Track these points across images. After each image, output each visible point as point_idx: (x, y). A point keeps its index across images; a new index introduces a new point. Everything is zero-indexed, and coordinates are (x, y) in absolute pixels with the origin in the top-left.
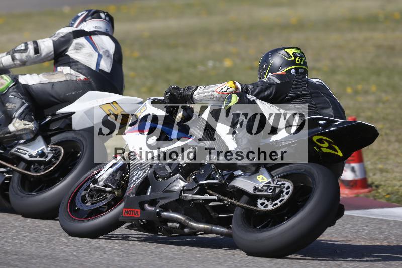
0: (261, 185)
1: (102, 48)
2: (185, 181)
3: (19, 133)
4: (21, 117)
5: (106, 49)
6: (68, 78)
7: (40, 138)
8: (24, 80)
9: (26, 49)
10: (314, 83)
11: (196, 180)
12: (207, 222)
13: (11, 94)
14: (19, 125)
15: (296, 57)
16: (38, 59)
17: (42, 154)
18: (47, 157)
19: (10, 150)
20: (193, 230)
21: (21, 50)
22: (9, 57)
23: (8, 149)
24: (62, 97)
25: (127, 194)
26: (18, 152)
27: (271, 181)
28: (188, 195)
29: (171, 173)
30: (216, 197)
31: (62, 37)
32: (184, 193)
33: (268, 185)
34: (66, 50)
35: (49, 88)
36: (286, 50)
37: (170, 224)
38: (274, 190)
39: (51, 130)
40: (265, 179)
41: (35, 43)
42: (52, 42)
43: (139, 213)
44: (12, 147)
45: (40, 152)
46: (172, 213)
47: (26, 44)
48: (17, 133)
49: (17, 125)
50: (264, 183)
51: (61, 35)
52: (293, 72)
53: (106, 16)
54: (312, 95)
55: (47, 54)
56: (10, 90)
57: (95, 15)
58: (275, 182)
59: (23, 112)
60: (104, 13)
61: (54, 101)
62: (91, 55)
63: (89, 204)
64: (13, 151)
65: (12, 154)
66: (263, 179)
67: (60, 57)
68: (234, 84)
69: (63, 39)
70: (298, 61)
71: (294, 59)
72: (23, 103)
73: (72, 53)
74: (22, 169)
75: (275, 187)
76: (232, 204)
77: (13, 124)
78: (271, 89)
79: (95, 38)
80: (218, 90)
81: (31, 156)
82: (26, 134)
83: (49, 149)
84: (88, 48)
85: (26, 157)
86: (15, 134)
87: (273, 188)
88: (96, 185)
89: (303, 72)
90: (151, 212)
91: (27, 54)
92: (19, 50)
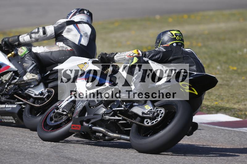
0: (147, 111)
1: (83, 31)
2: (105, 108)
3: (29, 81)
4: (31, 72)
5: (85, 32)
6: (61, 49)
7: (42, 84)
8: (35, 50)
9: (38, 32)
10: (187, 51)
11: (111, 108)
12: (119, 133)
13: (27, 58)
14: (30, 76)
15: (176, 36)
16: (46, 38)
17: (42, 94)
18: (45, 95)
19: (25, 91)
20: (110, 138)
21: (35, 32)
22: (28, 36)
23: (24, 90)
24: (57, 60)
25: (74, 116)
26: (29, 92)
27: (153, 109)
28: (106, 117)
29: (98, 104)
30: (121, 118)
31: (60, 25)
32: (104, 116)
33: (150, 111)
34: (62, 32)
35: (49, 55)
36: (171, 32)
37: (97, 134)
38: (154, 114)
39: (50, 80)
40: (149, 107)
41: (44, 28)
42: (53, 27)
43: (80, 128)
44: (26, 89)
45: (40, 92)
46: (98, 127)
47: (38, 29)
48: (28, 81)
49: (28, 76)
50: (148, 110)
51: (60, 23)
52: (175, 45)
53: (87, 12)
54: (184, 58)
55: (51, 35)
56: (26, 55)
57: (81, 12)
58: (155, 109)
59: (32, 69)
60: (86, 10)
61: (52, 63)
62: (76, 35)
63: (53, 122)
64: (26, 92)
65: (26, 94)
66: (148, 108)
67: (58, 36)
68: (138, 51)
69: (60, 26)
70: (178, 38)
71: (175, 37)
72: (33, 64)
73: (65, 34)
74: (31, 103)
75: (154, 112)
76: (131, 122)
77: (26, 76)
78: (160, 54)
79: (79, 25)
80: (128, 55)
81: (35, 95)
82: (33, 82)
83: (46, 90)
84: (75, 31)
85: (33, 95)
86: (27, 82)
87: (153, 112)
88: (58, 111)
89: (181, 45)
90: (86, 127)
91: (39, 34)
92: (34, 32)
